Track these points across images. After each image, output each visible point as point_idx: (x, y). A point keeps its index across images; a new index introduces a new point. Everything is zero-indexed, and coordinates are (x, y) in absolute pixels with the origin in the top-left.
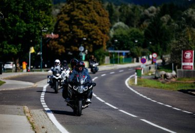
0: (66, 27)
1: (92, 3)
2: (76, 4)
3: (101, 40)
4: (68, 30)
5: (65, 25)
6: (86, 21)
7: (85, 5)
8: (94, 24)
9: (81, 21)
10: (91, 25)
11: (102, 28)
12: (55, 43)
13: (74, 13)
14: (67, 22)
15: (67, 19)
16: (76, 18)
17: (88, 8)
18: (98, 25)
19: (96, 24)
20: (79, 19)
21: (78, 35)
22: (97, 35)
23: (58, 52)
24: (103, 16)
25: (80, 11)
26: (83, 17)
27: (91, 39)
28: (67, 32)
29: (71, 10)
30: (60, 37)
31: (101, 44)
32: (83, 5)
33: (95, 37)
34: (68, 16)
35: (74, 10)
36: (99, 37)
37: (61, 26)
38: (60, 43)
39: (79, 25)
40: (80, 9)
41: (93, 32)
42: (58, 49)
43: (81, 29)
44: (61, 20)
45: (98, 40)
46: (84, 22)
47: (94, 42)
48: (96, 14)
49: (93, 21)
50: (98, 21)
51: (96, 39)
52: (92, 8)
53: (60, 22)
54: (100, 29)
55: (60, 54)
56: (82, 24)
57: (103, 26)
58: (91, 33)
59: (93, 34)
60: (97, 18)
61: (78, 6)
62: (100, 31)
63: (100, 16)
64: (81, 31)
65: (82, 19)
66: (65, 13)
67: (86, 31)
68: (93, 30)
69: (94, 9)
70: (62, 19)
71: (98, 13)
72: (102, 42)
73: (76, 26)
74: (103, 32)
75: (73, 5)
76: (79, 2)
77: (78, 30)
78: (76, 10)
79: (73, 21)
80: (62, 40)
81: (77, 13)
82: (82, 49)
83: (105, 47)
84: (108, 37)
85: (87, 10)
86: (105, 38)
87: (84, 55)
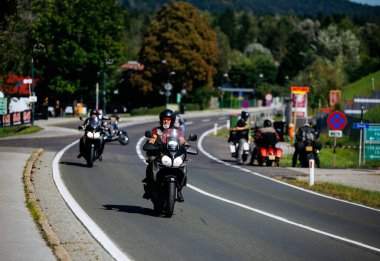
0: (155, 55)
1: (193, 20)
2: (170, 22)
3: (204, 73)
4: (157, 59)
5: (154, 52)
6: (184, 45)
7: (183, 23)
8: (195, 50)
9: (176, 46)
10: (191, 52)
11: (206, 57)
12: (138, 77)
13: (167, 35)
14: (157, 48)
15: (157, 43)
16: (170, 42)
17: (187, 27)
18: (202, 51)
19: (198, 50)
20: (173, 44)
22: (199, 66)
23: (143, 91)
24: (208, 39)
25: (175, 32)
26: (180, 41)
27: (191, 72)
28: (156, 63)
29: (163, 31)
30: (145, 69)
32: (180, 23)
33: (196, 69)
34: (158, 39)
35: (167, 31)
36: (201, 70)
37: (148, 53)
38: (145, 77)
39: (175, 53)
40: (176, 29)
41: (194, 62)
42: (142, 86)
43: (177, 58)
44: (146, 44)
45: (201, 73)
46: (180, 47)
47: (196, 77)
48: (198, 36)
49: (194, 47)
50: (202, 47)
51: (198, 73)
52: (191, 26)
53: (147, 48)
54: (203, 58)
56: (178, 51)
57: (208, 54)
58: (190, 64)
59: (194, 65)
60: (199, 41)
61: (173, 24)
62: (203, 61)
63: (204, 39)
64: (177, 61)
65: (178, 44)
66: (154, 34)
67: (184, 61)
68: (192, 59)
69: (196, 28)
70: (149, 44)
71: (201, 35)
72: (206, 76)
73: (168, 54)
74: (208, 62)
75: (166, 23)
76: (174, 18)
77: (173, 60)
78: (170, 30)
79: (165, 46)
80: (149, 74)
81: (170, 34)
82: (168, 87)
83: (211, 83)
84: (215, 70)
85: (185, 31)
86: (211, 71)
87: (179, 96)
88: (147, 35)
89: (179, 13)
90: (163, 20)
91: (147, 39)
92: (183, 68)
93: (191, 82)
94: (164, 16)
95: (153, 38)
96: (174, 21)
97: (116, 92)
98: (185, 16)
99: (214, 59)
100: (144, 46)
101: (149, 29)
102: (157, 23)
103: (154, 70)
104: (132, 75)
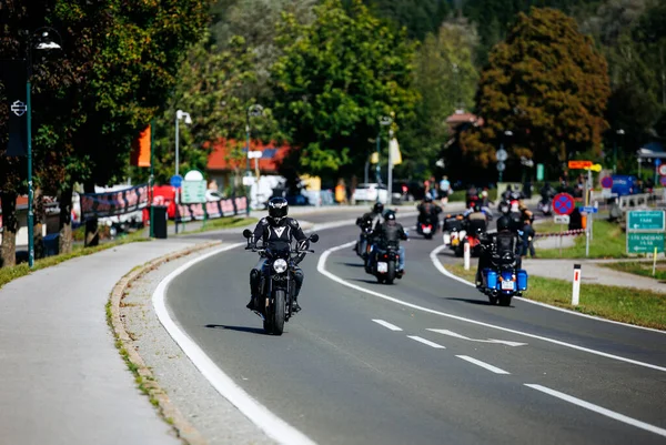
0: (501, 100)
1: (566, 40)
2: (526, 45)
3: (586, 130)
4: (504, 105)
5: (500, 94)
6: (549, 84)
7: (548, 45)
8: (568, 92)
9: (536, 85)
10: (563, 94)
11: (587, 102)
13: (521, 66)
14: (506, 89)
15: (504, 80)
16: (525, 78)
17: (556, 52)
18: (580, 92)
19: (574, 90)
20: (532, 82)
21: (530, 121)
22: (577, 117)
23: (480, 162)
24: (593, 71)
25: (536, 61)
26: (543, 77)
27: (563, 128)
28: (503, 112)
29: (517, 59)
30: (486, 125)
31: (587, 138)
32: (544, 47)
33: (571, 122)
34: (506, 74)
35: (521, 60)
36: (580, 124)
37: (488, 98)
38: (484, 139)
40: (537, 56)
41: (567, 111)
42: (479, 153)
43: (537, 105)
44: (486, 83)
45: (580, 130)
46: (542, 88)
47: (571, 136)
48: (572, 66)
49: (567, 85)
50: (580, 85)
51: (574, 130)
52: (564, 52)
53: (486, 88)
54: (583, 104)
55: (485, 166)
56: (540, 94)
57: (590, 97)
58: (562, 115)
59: (567, 116)
60: (577, 76)
61: (531, 48)
62: (583, 109)
63: (585, 71)
64: (538, 111)
65: (540, 83)
66: (500, 65)
68: (566, 107)
69: (570, 52)
70: (491, 81)
71: (581, 64)
72: (591, 134)
73: (524, 99)
74: (592, 110)
75: (520, 46)
76: (533, 38)
77: (531, 109)
78: (527, 57)
79: (517, 85)
80: (490, 132)
81: (527, 65)
82: (502, 155)
83: (599, 146)
84: (606, 122)
85: (552, 58)
86: (599, 125)
87: (540, 169)
88: (488, 67)
89: (542, 30)
90: (516, 41)
91: (487, 75)
92: (549, 121)
93: (563, 144)
94: (518, 34)
95: (498, 72)
96: (533, 43)
97: (441, 163)
98: (552, 34)
99: (603, 106)
100: (481, 86)
101: (491, 57)
102: (506, 47)
103: (499, 126)
104: (462, 134)
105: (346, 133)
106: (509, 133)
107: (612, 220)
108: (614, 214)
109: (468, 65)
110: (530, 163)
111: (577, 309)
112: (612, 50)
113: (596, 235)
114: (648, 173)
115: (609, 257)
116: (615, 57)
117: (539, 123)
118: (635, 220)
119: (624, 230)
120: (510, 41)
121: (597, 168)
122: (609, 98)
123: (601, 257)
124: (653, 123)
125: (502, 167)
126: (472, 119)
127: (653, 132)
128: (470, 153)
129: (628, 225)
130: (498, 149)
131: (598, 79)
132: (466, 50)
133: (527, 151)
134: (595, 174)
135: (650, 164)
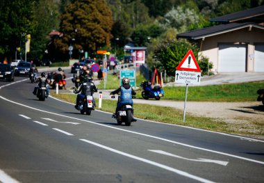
0: (70, 26)
1: (95, 2)
2: (79, 4)
3: (104, 38)
4: (71, 29)
5: (69, 24)
6: (88, 20)
7: (88, 4)
8: (96, 23)
9: (83, 20)
10: (94, 24)
11: (104, 27)
12: (59, 41)
13: (77, 13)
14: (72, 22)
15: (71, 18)
16: (79, 17)
17: (91, 7)
18: (101, 23)
19: (99, 23)
20: (81, 19)
21: (81, 34)
22: (100, 33)
23: (62, 51)
24: (106, 15)
25: (83, 11)
26: (86, 17)
27: (94, 38)
28: (71, 31)
29: (75, 10)
30: (64, 36)
31: (104, 42)
32: (86, 5)
33: (98, 36)
34: (72, 16)
35: (77, 10)
36: (101, 36)
37: (65, 25)
38: (64, 41)
39: (82, 24)
40: (83, 9)
41: (95, 31)
42: (62, 47)
43: (84, 28)
45: (101, 38)
46: (86, 21)
47: (97, 40)
48: (98, 13)
49: (95, 20)
50: (101, 20)
51: (99, 38)
52: (94, 7)
53: (64, 21)
54: (102, 28)
55: (64, 53)
56: (85, 24)
57: (105, 25)
58: (94, 32)
59: (96, 33)
60: (100, 16)
61: (81, 5)
62: (102, 30)
63: (103, 15)
64: (84, 30)
66: (69, 12)
68: (95, 29)
69: (97, 7)
70: (65, 18)
71: (101, 12)
72: (105, 40)
73: (78, 26)
74: (106, 30)
75: (77, 5)
76: (82, 1)
77: (81, 29)
78: (80, 9)
79: (76, 20)
80: (66, 39)
81: (79, 12)
82: (71, 48)
83: (109, 45)
84: (111, 35)
85: (89, 10)
86: (109, 36)
87: (86, 54)
88: (64, 13)
90: (75, 3)
91: (64, 15)
92: (89, 34)
93: (95, 44)
95: (68, 15)
96: (82, 3)
97: (46, 51)
99: (110, 29)
100: (62, 20)
101: (66, 9)
102: (71, 5)
103: (69, 36)
104: (55, 40)
105: (7, 39)
106: (74, 39)
107: (114, 74)
108: (115, 72)
109: (57, 12)
110: (82, 51)
111: (101, 109)
112: (113, 7)
113: (108, 80)
114: (128, 55)
115: (113, 89)
116: (115, 9)
117: (85, 35)
118: (123, 74)
119: (119, 78)
120: (73, 3)
121: (109, 53)
122: (113, 26)
123: (110, 89)
124: (130, 35)
125: (71, 53)
126: (59, 34)
127: (130, 39)
128: (58, 47)
129: (120, 76)
130: (69, 46)
131: (108, 18)
132: (56, 6)
133: (80, 46)
134: (108, 56)
135: (129, 51)
